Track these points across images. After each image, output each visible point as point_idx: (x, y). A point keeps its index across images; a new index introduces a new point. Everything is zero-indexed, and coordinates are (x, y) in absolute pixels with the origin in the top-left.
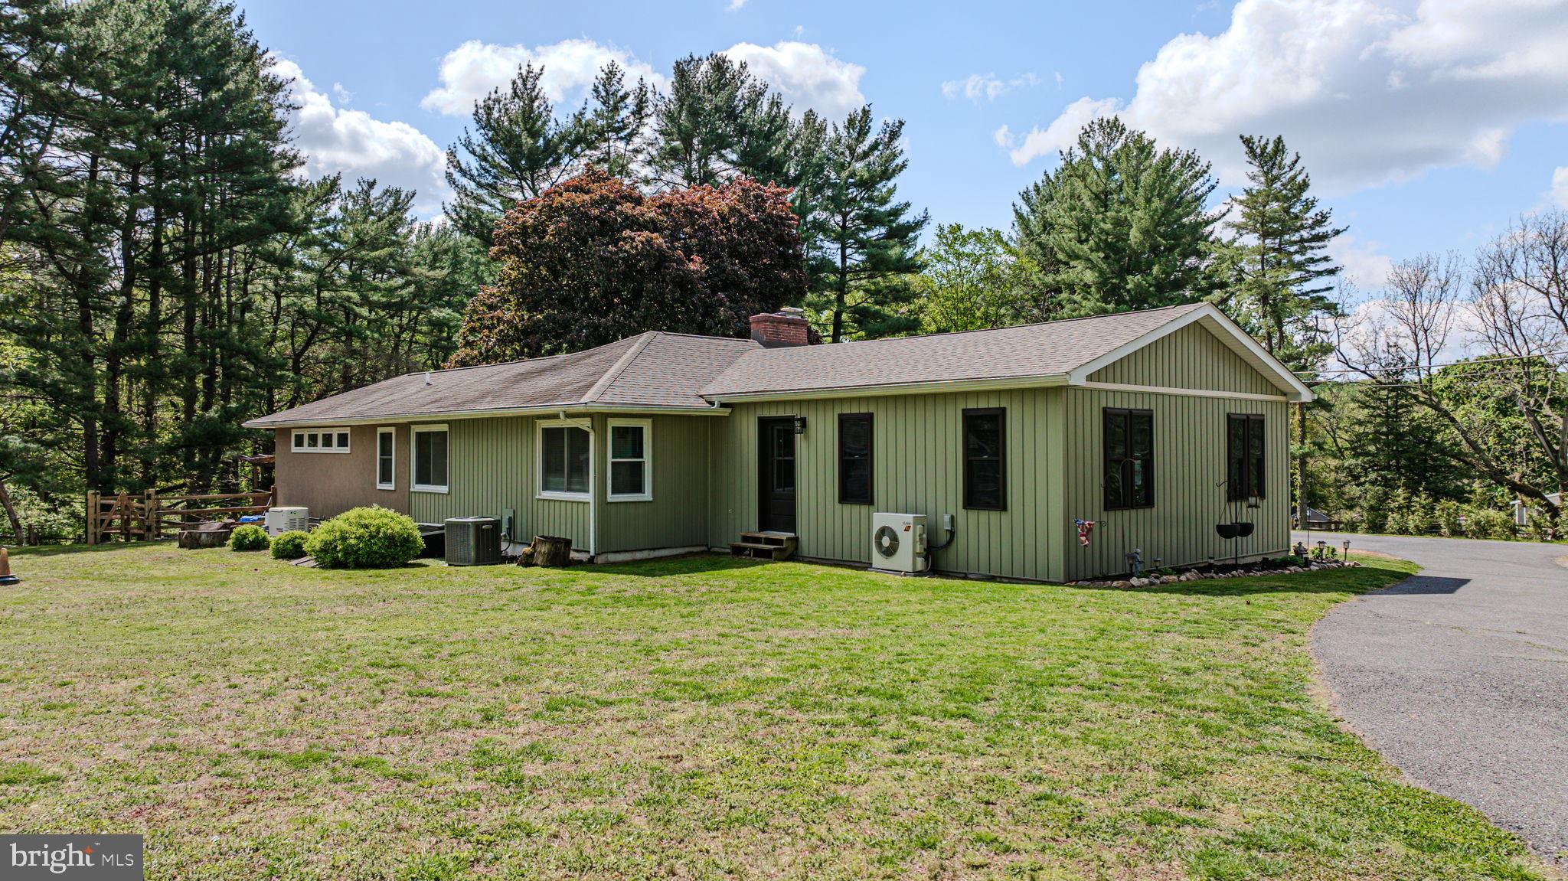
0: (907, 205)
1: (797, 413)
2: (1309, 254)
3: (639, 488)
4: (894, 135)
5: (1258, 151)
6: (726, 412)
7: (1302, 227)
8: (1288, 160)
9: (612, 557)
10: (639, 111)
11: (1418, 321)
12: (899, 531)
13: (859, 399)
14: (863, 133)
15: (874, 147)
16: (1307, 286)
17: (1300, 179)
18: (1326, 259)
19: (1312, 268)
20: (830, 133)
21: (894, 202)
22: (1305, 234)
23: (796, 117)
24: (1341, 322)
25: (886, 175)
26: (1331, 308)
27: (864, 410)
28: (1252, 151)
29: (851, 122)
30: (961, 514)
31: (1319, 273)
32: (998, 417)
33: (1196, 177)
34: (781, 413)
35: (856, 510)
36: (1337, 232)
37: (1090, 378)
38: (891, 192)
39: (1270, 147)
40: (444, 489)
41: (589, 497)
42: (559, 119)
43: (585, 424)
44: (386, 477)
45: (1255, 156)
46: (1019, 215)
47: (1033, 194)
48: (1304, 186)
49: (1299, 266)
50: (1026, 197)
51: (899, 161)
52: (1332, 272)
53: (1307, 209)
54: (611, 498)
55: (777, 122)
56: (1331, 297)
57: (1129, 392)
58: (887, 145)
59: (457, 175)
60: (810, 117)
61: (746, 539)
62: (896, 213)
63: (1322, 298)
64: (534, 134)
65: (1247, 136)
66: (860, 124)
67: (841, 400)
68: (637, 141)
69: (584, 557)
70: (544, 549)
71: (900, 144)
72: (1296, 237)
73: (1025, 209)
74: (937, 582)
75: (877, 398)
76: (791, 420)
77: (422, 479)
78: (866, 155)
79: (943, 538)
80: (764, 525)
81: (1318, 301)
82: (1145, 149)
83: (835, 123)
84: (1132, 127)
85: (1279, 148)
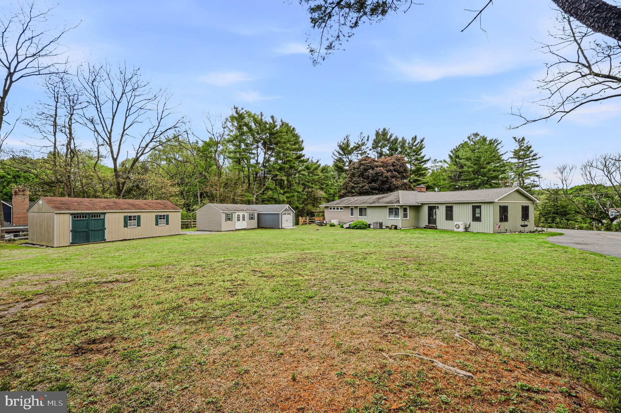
0: (425, 155)
1: (436, 205)
2: (532, 163)
3: (407, 217)
4: (422, 141)
5: (517, 140)
6: (422, 205)
7: (530, 157)
8: (526, 142)
10: (368, 140)
11: (563, 178)
12: (460, 225)
13: (450, 203)
14: (415, 141)
15: (417, 144)
16: (530, 171)
17: (529, 146)
18: (537, 164)
19: (532, 166)
20: (407, 142)
21: (422, 155)
22: (530, 158)
23: (400, 139)
24: (540, 179)
25: (420, 150)
26: (538, 176)
27: (451, 205)
28: (516, 140)
29: (413, 139)
30: (472, 222)
31: (534, 168)
32: (480, 207)
33: (498, 144)
34: (433, 205)
35: (450, 222)
36: (540, 158)
38: (421, 153)
39: (521, 139)
40: (366, 217)
41: (400, 219)
43: (399, 207)
44: (352, 215)
46: (450, 155)
47: (453, 151)
48: (531, 147)
49: (529, 166)
50: (452, 152)
51: (423, 146)
52: (538, 167)
53: (531, 153)
54: (403, 219)
55: (396, 139)
56: (538, 173)
57: (504, 203)
58: (421, 143)
60: (403, 138)
62: (423, 157)
63: (535, 174)
64: (348, 147)
65: (514, 137)
66: (415, 139)
67: (446, 203)
69: (399, 228)
70: (394, 227)
71: (423, 143)
72: (528, 159)
73: (451, 154)
74: (468, 233)
75: (454, 203)
77: (361, 215)
78: (416, 145)
79: (468, 226)
80: (429, 223)
81: (534, 174)
82: (485, 139)
83: (409, 139)
84: (481, 134)
85: (523, 139)
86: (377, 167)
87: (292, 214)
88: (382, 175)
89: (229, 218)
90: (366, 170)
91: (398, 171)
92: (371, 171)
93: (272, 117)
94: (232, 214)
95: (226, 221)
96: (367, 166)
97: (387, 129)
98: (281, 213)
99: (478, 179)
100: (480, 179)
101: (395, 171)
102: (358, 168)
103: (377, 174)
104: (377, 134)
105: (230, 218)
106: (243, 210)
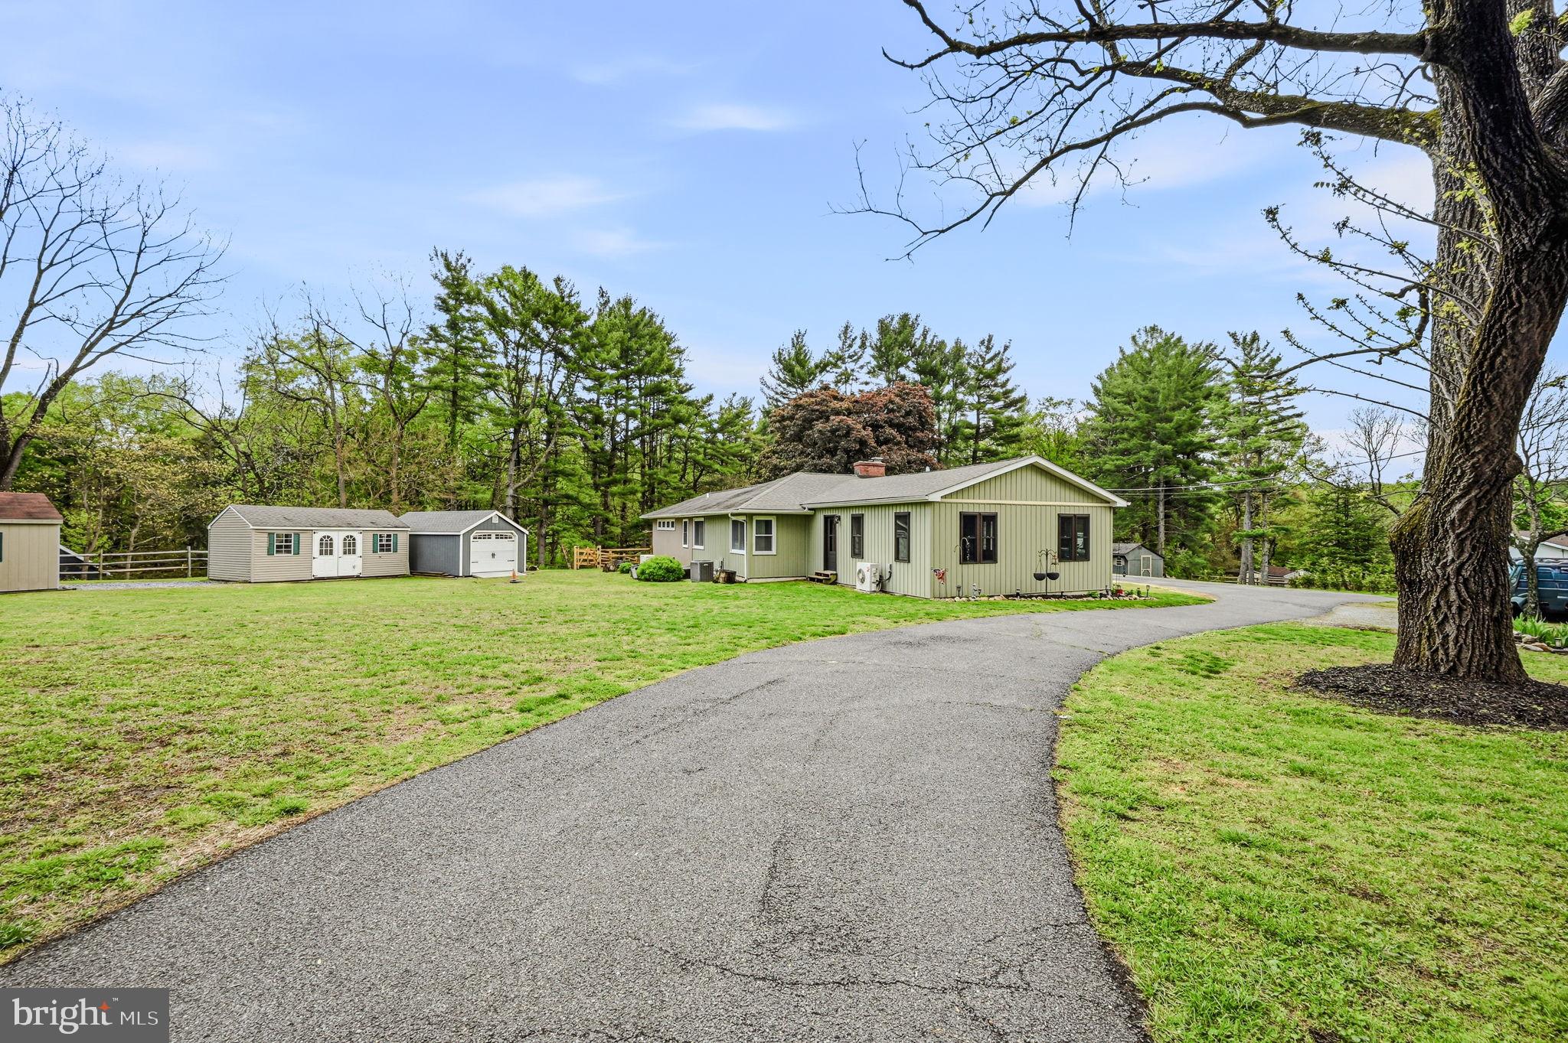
0: (1017, 387)
2: (1281, 405)
3: (770, 549)
5: (1241, 341)
6: (812, 512)
8: (1262, 344)
9: (756, 581)
10: (863, 346)
13: (857, 507)
14: (988, 348)
15: (996, 355)
16: (1280, 426)
17: (1271, 356)
18: (1293, 407)
19: (1284, 413)
20: (970, 350)
22: (1279, 392)
23: (949, 345)
25: (1005, 370)
28: (1236, 340)
29: (982, 343)
30: (894, 564)
31: (1289, 417)
32: (908, 517)
35: (857, 562)
36: (1303, 389)
37: (945, 497)
38: (1006, 381)
39: (1249, 339)
40: (702, 547)
41: (745, 552)
42: (816, 357)
43: (743, 519)
44: (685, 543)
45: (1238, 344)
47: (1104, 376)
48: (1277, 360)
49: (1276, 413)
50: (1100, 378)
51: (1011, 363)
52: (1299, 415)
54: (755, 552)
55: (938, 345)
57: (977, 504)
58: (1003, 354)
59: (765, 389)
60: (957, 341)
61: (817, 574)
62: (1010, 392)
64: (803, 366)
65: (1232, 332)
66: (988, 344)
67: (851, 507)
68: (861, 362)
69: (743, 580)
70: (726, 575)
71: (1011, 354)
72: (1272, 394)
73: (1100, 386)
74: (883, 595)
75: (863, 507)
76: (833, 517)
77: (697, 543)
78: (991, 360)
80: (824, 568)
83: (972, 345)
84: (1168, 330)
85: (1255, 338)
86: (838, 413)
87: (516, 538)
88: (848, 434)
89: (284, 544)
90: (808, 423)
91: (899, 427)
92: (819, 425)
93: (558, 281)
94: (298, 535)
95: (270, 553)
96: (813, 411)
97: (912, 317)
98: (468, 534)
99: (1148, 449)
100: (1155, 448)
101: (892, 425)
102: (792, 418)
103: (833, 431)
104: (884, 328)
105: (289, 547)
106: (349, 525)
